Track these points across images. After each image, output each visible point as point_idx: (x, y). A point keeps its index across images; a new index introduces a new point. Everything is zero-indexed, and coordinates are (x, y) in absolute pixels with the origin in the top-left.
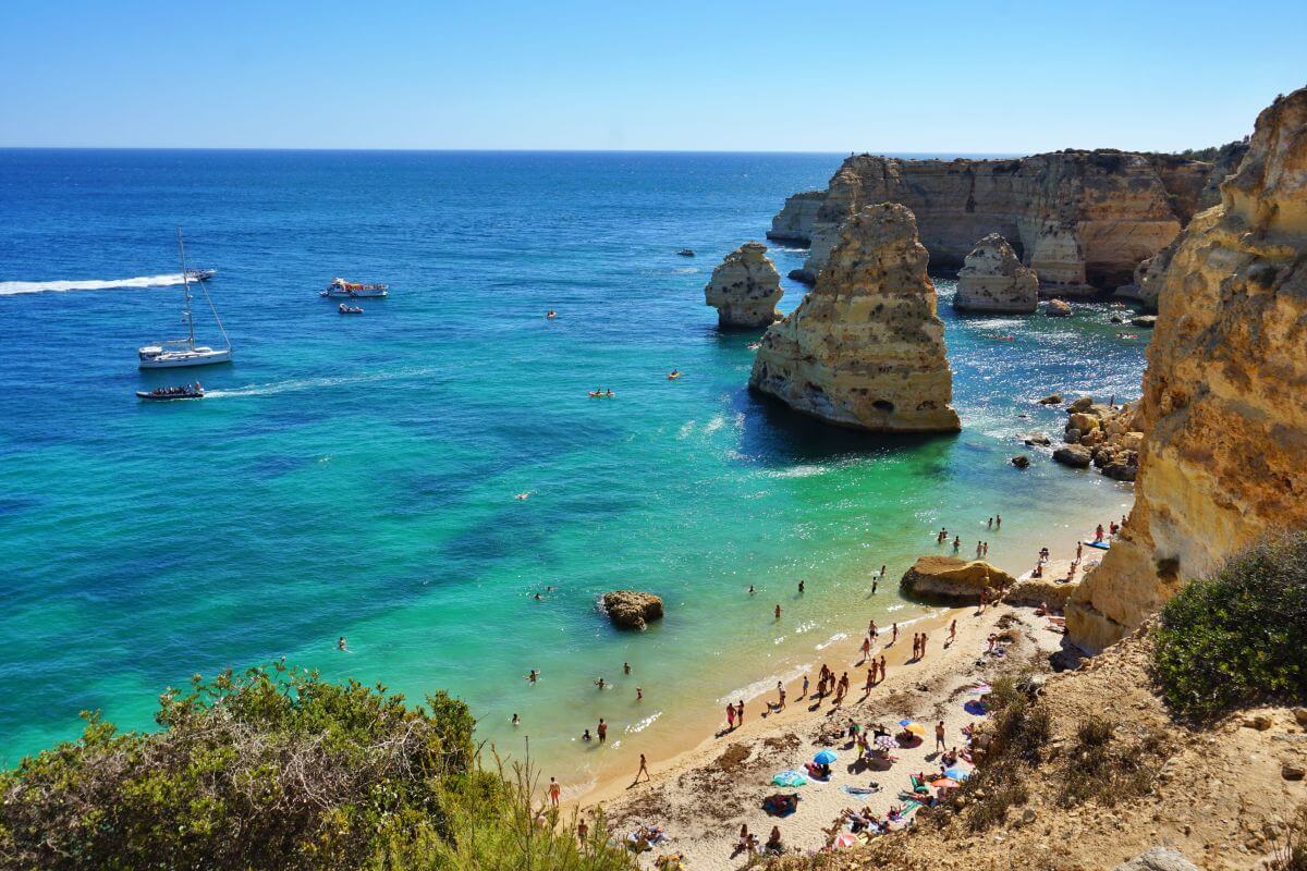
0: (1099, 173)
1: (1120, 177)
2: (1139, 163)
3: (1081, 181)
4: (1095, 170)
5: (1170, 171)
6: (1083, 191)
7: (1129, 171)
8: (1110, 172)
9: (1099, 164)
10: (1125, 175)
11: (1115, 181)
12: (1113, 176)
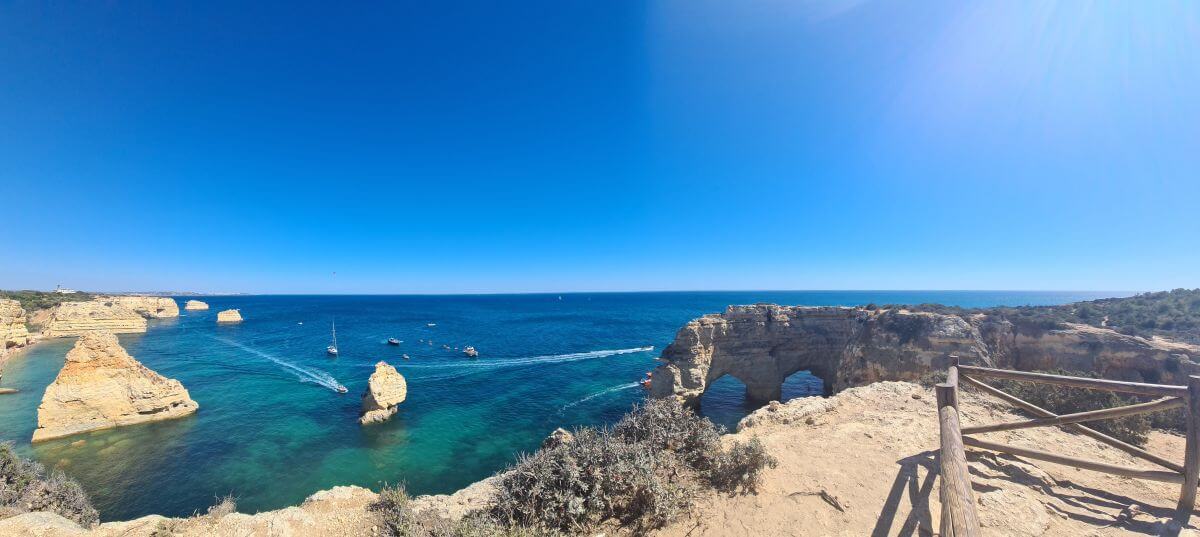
0: (888, 340)
1: (919, 350)
2: (952, 329)
3: (863, 350)
4: (884, 335)
5: (1030, 338)
6: (864, 366)
7: (934, 341)
8: (905, 340)
9: (891, 328)
10: (927, 346)
11: (910, 355)
12: (910, 347)
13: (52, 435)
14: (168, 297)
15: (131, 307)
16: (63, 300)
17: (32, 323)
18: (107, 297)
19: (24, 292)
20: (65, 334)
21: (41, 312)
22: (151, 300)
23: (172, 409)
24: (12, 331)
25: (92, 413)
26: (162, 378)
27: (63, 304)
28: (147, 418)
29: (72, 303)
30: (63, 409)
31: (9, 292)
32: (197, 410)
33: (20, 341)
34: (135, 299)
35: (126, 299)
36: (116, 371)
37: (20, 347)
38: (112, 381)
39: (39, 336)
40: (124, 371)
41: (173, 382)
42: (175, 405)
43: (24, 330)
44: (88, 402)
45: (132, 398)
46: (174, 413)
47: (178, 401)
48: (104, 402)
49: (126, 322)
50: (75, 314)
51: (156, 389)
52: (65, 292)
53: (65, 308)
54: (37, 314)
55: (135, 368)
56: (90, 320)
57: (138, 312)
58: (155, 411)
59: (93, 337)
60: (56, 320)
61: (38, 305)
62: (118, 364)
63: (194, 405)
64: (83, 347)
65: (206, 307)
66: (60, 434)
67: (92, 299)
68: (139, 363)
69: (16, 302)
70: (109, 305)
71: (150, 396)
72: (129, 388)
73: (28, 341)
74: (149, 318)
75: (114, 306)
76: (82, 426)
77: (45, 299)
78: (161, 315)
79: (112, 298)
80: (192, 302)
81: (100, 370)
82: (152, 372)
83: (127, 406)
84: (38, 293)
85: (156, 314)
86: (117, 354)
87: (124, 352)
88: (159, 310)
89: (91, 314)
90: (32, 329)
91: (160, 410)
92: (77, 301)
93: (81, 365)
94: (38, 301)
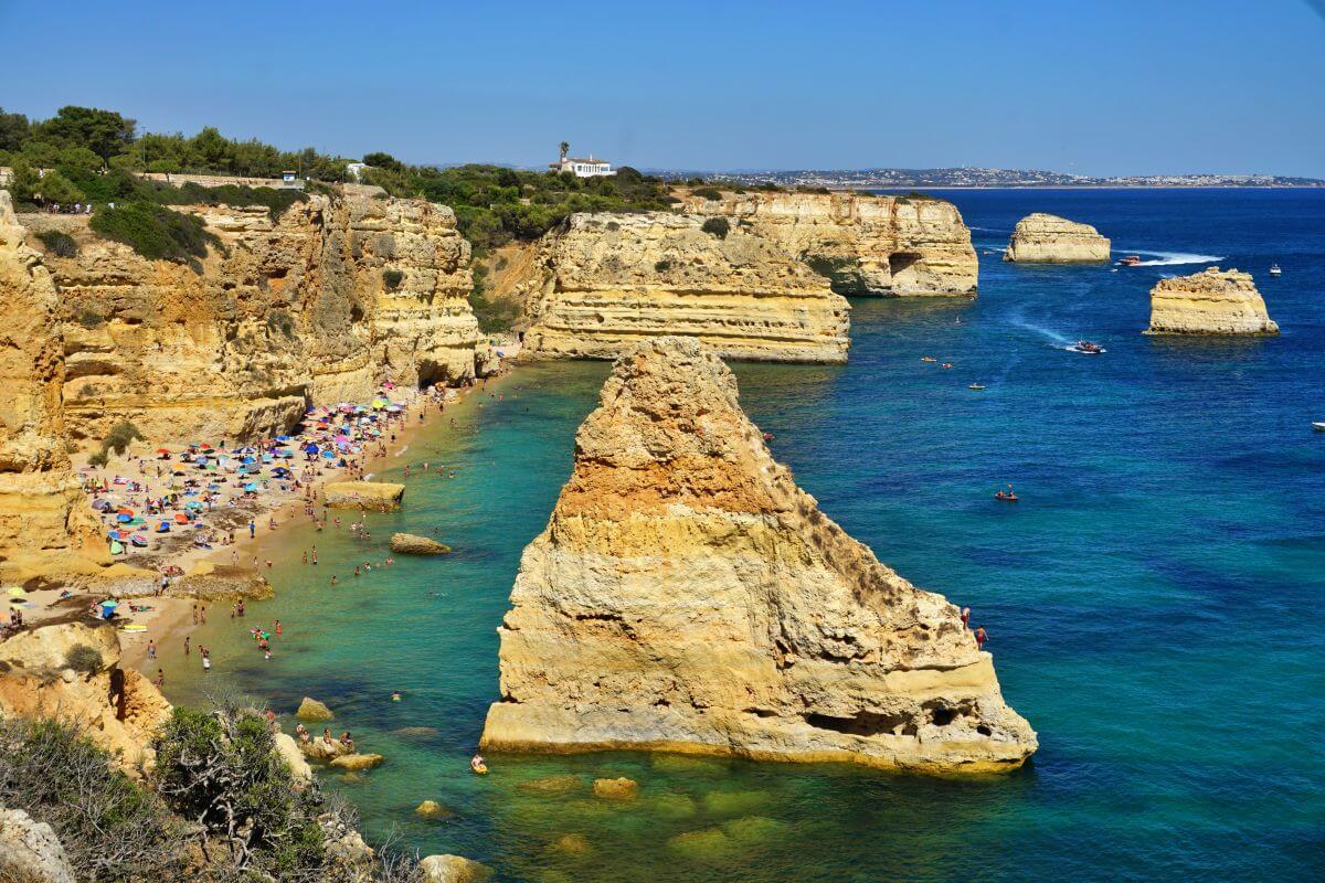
13: (538, 735)
14: (938, 197)
15: (793, 241)
16: (578, 208)
17: (490, 296)
18: (713, 195)
19: (469, 173)
20: (584, 347)
21: (513, 251)
22: (867, 210)
23: (927, 730)
24: (435, 321)
25: (654, 679)
26: (895, 581)
27: (580, 220)
28: (834, 746)
29: (606, 218)
30: (569, 642)
31: (426, 173)
32: (1030, 759)
33: (459, 362)
34: (813, 209)
35: (778, 207)
36: (729, 520)
37: (456, 384)
38: (719, 559)
39: (512, 349)
40: (756, 524)
41: (933, 607)
42: (942, 715)
43: (468, 320)
44: (644, 631)
45: (785, 646)
46: (932, 748)
47: (952, 697)
48: (691, 640)
49: (775, 308)
50: (613, 264)
51: (868, 625)
52: (584, 173)
53: (586, 241)
54: (504, 262)
55: (793, 519)
56: (659, 292)
57: (821, 266)
58: (867, 723)
59: (654, 365)
60: (560, 288)
61: (507, 226)
62: (736, 493)
63: (1015, 738)
64: (626, 404)
65: (1101, 249)
66: (563, 738)
67: (665, 204)
68: (810, 500)
69: (443, 211)
70: (717, 228)
71: (849, 651)
72: (774, 601)
73: (479, 364)
74: (857, 292)
75: (735, 232)
76: (622, 721)
77: (526, 202)
78: (907, 282)
79: (729, 196)
80: (1035, 223)
81: (679, 509)
82: (856, 547)
83: (763, 675)
84: (508, 178)
85: (885, 278)
86: (733, 447)
87: (757, 443)
88: (899, 261)
89: (662, 267)
90: (495, 317)
91: (883, 724)
92: (618, 211)
93: (623, 476)
94: (508, 207)
